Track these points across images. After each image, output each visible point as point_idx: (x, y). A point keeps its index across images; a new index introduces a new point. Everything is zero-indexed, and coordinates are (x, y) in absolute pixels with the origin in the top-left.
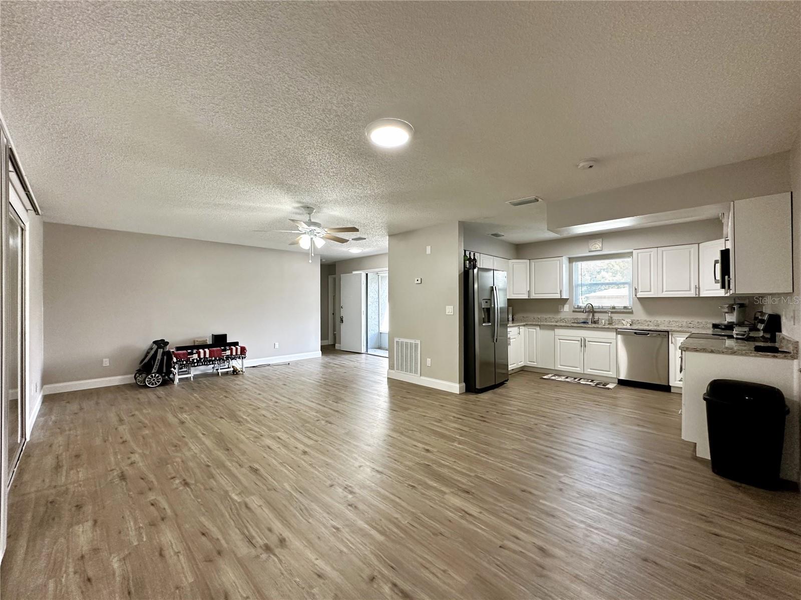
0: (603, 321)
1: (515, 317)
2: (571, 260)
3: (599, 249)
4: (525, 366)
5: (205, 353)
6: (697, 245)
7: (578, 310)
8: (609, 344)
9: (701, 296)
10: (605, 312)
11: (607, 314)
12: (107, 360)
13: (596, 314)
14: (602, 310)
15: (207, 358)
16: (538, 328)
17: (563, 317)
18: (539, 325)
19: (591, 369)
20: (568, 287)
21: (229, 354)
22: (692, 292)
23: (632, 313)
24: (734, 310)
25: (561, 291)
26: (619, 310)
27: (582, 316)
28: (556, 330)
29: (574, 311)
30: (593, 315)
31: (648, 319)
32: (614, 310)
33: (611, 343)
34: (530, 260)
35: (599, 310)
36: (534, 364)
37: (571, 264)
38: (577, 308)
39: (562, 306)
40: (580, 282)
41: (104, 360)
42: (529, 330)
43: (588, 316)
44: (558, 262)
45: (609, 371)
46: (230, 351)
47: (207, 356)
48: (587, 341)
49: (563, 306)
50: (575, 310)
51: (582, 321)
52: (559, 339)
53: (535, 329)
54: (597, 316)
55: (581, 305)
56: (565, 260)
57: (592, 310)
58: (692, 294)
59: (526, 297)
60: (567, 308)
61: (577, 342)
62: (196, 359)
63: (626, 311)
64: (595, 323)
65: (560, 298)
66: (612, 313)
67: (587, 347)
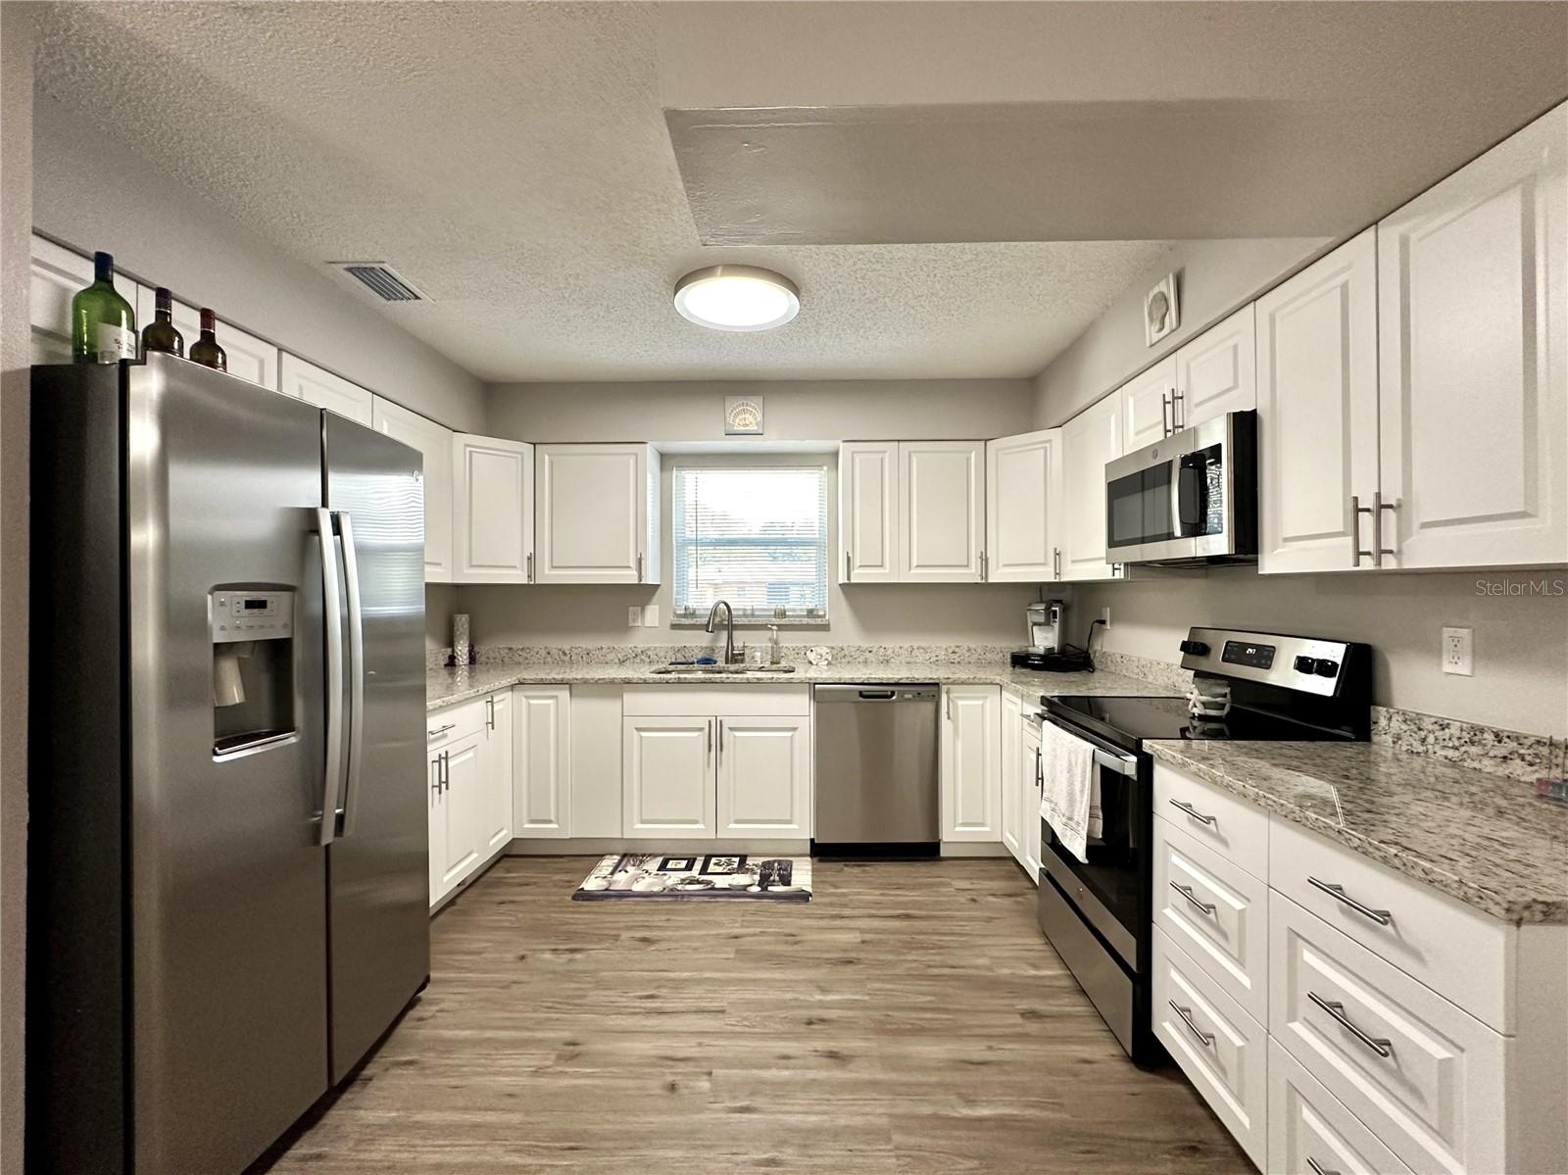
0: (758, 654)
1: (482, 649)
2: (666, 460)
3: (753, 428)
4: (514, 839)
6: (983, 443)
7: (684, 622)
8: (789, 734)
9: (990, 581)
10: (763, 627)
11: (771, 632)
13: (736, 634)
14: (753, 621)
16: (564, 694)
17: (641, 646)
18: (568, 684)
19: (737, 822)
20: (657, 548)
22: (973, 571)
23: (826, 628)
24: (1055, 617)
25: (640, 561)
26: (796, 621)
27: (698, 642)
28: (626, 697)
29: (674, 627)
30: (730, 637)
31: (865, 645)
32: (783, 621)
33: (795, 729)
34: (534, 444)
35: (745, 621)
36: (551, 830)
37: (666, 475)
38: (685, 616)
39: (639, 608)
40: (690, 535)
42: (532, 702)
43: (715, 640)
44: (632, 461)
45: (789, 822)
48: (725, 731)
49: (643, 610)
50: (676, 621)
51: (700, 656)
52: (638, 730)
53: (556, 697)
54: (740, 639)
55: (692, 604)
56: (649, 455)
57: (724, 622)
58: (971, 575)
59: (518, 577)
60: (653, 615)
61: (695, 734)
63: (813, 623)
64: (736, 661)
65: (636, 582)
66: (781, 627)
67: (724, 749)
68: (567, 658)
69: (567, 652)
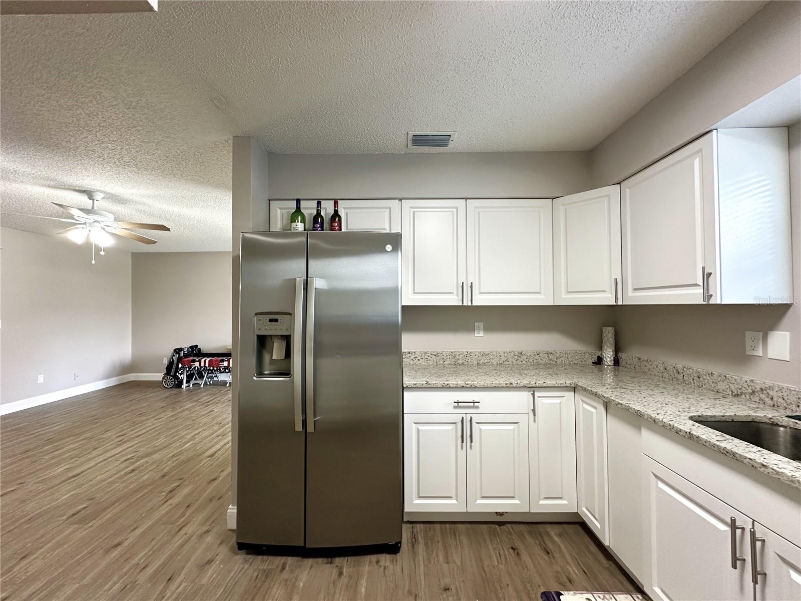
1: (623, 356)
5: (205, 361)
12: (166, 358)
15: (207, 367)
16: (602, 409)
21: (227, 365)
36: (596, 528)
41: (164, 358)
42: (585, 405)
44: (697, 161)
46: (227, 362)
47: (207, 365)
52: (654, 475)
53: (595, 407)
62: (197, 367)
68: (680, 377)
69: (681, 371)
